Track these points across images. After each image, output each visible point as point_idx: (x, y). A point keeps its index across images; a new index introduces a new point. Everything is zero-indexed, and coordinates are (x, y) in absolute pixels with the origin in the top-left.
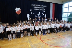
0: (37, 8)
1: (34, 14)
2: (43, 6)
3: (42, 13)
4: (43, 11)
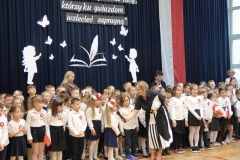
1: (64, 45)
3: (113, 42)
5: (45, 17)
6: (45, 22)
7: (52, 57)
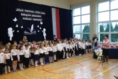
0: (28, 17)
1: (22, 27)
3: (38, 27)
4: (40, 22)
5: (15, 18)
7: (18, 31)
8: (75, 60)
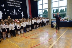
0: (12, 4)
1: (8, 11)
2: (18, 2)
3: (18, 10)
5: (3, 5)
6: (3, 6)
7: (6, 13)
8: (42, 29)
